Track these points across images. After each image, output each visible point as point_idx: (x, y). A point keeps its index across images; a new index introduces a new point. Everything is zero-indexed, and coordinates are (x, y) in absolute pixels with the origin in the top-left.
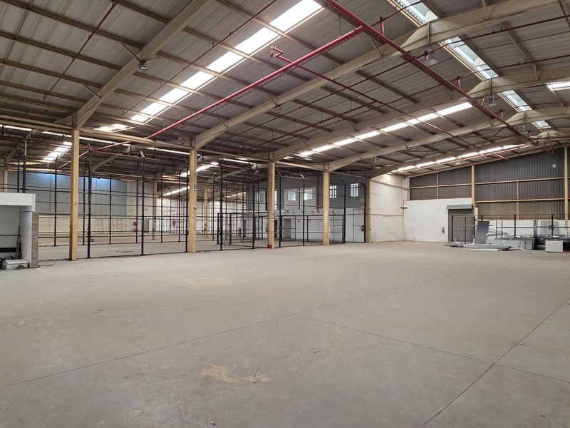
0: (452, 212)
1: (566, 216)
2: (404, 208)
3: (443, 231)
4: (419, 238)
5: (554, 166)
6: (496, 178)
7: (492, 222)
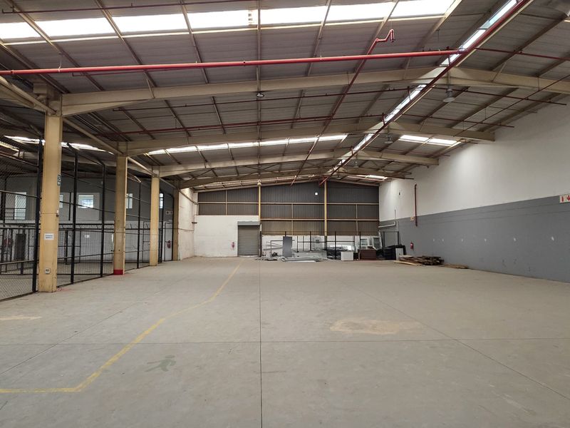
0: (241, 227)
1: (326, 233)
2: (193, 223)
3: (233, 246)
4: (209, 253)
5: (316, 194)
6: (276, 199)
7: (294, 238)
